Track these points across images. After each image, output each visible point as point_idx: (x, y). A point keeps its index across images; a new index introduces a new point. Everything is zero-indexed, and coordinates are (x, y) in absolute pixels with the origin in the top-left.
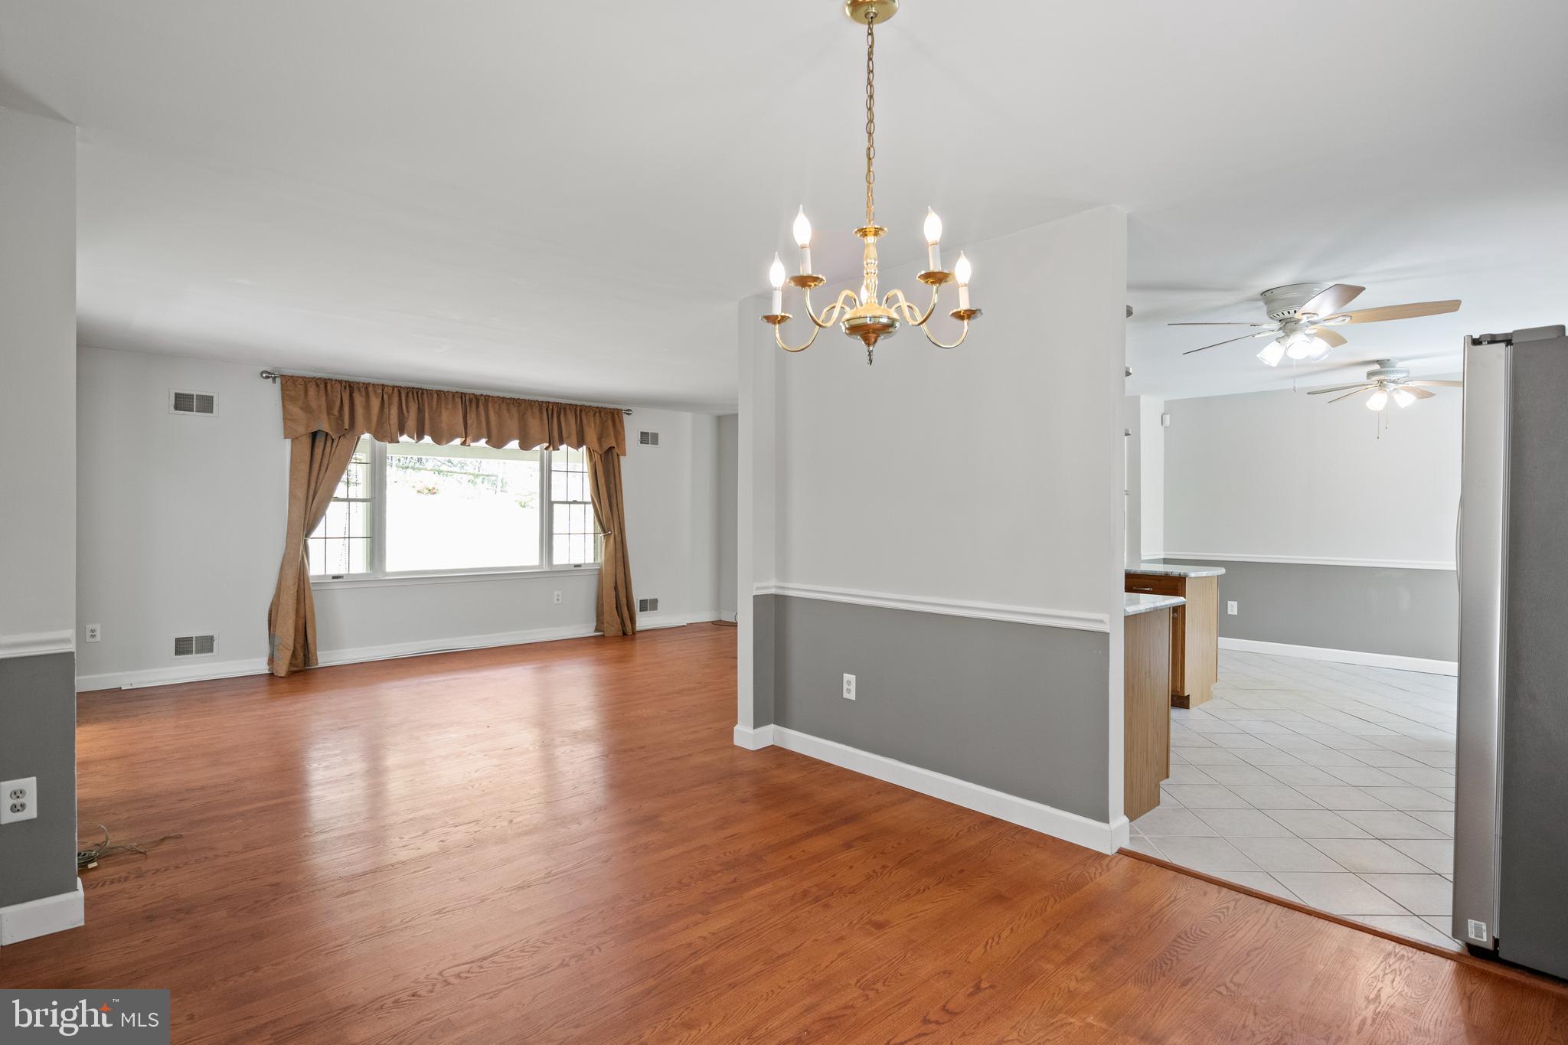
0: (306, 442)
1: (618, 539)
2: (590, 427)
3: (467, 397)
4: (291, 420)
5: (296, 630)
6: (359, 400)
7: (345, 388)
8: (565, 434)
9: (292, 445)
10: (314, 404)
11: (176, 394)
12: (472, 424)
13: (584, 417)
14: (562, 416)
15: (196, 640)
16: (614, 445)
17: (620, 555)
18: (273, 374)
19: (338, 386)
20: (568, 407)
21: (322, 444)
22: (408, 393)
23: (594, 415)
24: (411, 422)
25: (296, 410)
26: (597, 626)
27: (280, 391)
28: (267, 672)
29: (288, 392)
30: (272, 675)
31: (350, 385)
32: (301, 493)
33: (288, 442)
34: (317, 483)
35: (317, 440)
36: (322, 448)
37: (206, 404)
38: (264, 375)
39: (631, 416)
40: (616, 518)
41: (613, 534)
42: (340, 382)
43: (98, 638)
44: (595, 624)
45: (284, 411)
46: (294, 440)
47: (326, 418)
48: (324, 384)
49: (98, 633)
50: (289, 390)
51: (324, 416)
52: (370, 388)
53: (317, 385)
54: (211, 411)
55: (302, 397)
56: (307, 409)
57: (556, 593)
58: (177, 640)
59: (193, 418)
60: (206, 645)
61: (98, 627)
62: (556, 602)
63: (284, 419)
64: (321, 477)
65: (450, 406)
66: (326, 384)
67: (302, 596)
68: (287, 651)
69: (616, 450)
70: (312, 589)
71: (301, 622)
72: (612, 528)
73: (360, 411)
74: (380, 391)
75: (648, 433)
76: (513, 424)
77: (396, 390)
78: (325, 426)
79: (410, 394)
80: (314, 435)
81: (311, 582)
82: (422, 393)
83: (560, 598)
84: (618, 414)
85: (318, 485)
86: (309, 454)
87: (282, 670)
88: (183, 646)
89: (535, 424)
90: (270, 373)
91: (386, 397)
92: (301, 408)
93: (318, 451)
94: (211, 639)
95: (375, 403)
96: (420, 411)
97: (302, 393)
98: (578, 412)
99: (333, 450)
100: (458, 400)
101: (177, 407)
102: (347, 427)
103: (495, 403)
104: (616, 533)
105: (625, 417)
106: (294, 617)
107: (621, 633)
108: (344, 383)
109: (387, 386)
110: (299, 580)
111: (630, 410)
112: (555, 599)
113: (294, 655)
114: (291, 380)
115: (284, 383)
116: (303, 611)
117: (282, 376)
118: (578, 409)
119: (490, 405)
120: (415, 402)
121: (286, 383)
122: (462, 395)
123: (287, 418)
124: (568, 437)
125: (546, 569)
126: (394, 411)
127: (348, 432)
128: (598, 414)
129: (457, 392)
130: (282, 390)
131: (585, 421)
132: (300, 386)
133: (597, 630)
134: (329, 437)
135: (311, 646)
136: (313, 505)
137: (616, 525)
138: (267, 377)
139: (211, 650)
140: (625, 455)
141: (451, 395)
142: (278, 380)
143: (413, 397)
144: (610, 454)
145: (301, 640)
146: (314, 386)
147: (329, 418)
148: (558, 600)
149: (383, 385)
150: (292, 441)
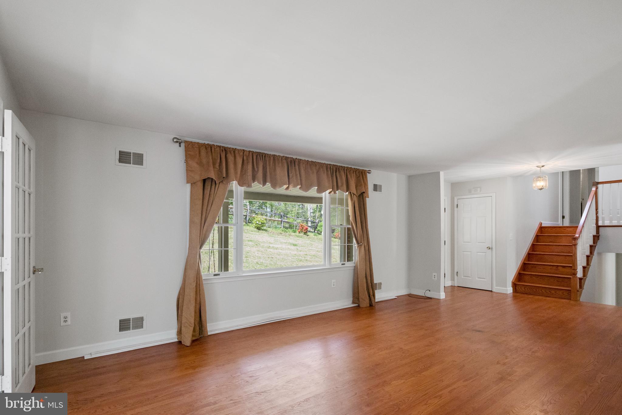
0: (200, 185)
1: (367, 248)
2: (352, 180)
3: (289, 159)
4: (191, 171)
5: (195, 312)
6: (231, 158)
7: (222, 151)
8: (340, 184)
9: (191, 188)
10: (204, 161)
11: (120, 152)
12: (293, 177)
13: (348, 174)
14: (338, 173)
15: (132, 320)
16: (364, 191)
17: (368, 257)
18: (180, 140)
19: (218, 149)
20: (340, 167)
21: (209, 187)
22: (257, 156)
23: (353, 172)
24: (260, 174)
25: (194, 164)
26: (353, 300)
27: (184, 152)
28: (176, 340)
29: (190, 153)
30: (180, 342)
31: (225, 149)
32: (197, 220)
33: (188, 186)
34: (206, 213)
35: (206, 184)
36: (209, 189)
37: (139, 159)
38: (175, 140)
39: (371, 174)
40: (365, 236)
41: (363, 245)
42: (220, 147)
43: (69, 322)
44: (352, 299)
45: (187, 165)
46: (193, 184)
47: (213, 169)
48: (209, 148)
49: (69, 319)
50: (190, 151)
51: (211, 168)
52: (236, 152)
53: (206, 148)
54: (142, 164)
55: (198, 155)
56: (200, 163)
57: (333, 281)
58: (120, 321)
59: (131, 168)
60: (139, 323)
61: (68, 314)
62: (333, 286)
63: (187, 170)
64: (209, 208)
65: (280, 165)
66: (211, 148)
67: (198, 289)
68: (190, 328)
69: (365, 195)
70: (204, 283)
71: (198, 307)
72: (363, 242)
73: (231, 166)
74: (242, 154)
75: (377, 185)
76: (314, 177)
77: (251, 153)
78: (213, 175)
79: (259, 157)
80: (204, 181)
81: (203, 278)
82: (265, 156)
83: (335, 284)
84: (364, 172)
85: (207, 214)
86: (202, 193)
87: (187, 341)
88: (124, 325)
89: (324, 177)
90: (178, 139)
91: (245, 158)
92: (197, 163)
93: (207, 192)
94: (142, 319)
95: (239, 161)
96: (264, 168)
97: (197, 153)
98: (345, 171)
99: (216, 191)
100: (285, 161)
101: (121, 161)
102: (225, 176)
103: (303, 164)
104: (365, 244)
105: (368, 175)
106: (194, 304)
107: (368, 305)
108: (222, 148)
109: (246, 151)
110: (197, 278)
111: (371, 171)
112: (333, 285)
113: (194, 331)
114: (191, 144)
115: (186, 146)
116: (199, 300)
117: (186, 142)
118: (346, 168)
119: (301, 164)
120: (261, 161)
121: (188, 146)
122: (287, 158)
123: (189, 170)
124: (342, 185)
125: (327, 266)
126: (250, 167)
127: (225, 178)
128: (355, 172)
129: (284, 156)
130: (185, 151)
131: (349, 176)
132: (196, 149)
133: (353, 302)
134: (213, 181)
135: (204, 323)
136: (205, 228)
137: (365, 240)
138: (177, 142)
139: (142, 327)
140: (368, 198)
141: (280, 158)
142: (183, 145)
143: (260, 158)
144: (361, 197)
145: (198, 319)
146: (204, 149)
147: (214, 170)
148: (334, 285)
149: (244, 150)
150: (191, 185)
